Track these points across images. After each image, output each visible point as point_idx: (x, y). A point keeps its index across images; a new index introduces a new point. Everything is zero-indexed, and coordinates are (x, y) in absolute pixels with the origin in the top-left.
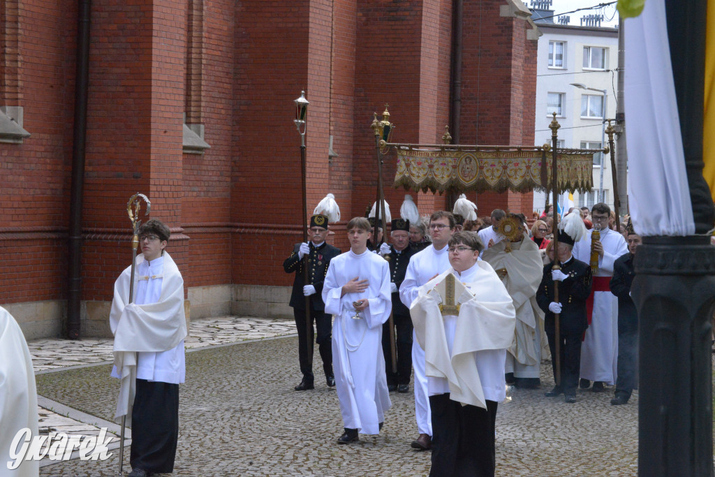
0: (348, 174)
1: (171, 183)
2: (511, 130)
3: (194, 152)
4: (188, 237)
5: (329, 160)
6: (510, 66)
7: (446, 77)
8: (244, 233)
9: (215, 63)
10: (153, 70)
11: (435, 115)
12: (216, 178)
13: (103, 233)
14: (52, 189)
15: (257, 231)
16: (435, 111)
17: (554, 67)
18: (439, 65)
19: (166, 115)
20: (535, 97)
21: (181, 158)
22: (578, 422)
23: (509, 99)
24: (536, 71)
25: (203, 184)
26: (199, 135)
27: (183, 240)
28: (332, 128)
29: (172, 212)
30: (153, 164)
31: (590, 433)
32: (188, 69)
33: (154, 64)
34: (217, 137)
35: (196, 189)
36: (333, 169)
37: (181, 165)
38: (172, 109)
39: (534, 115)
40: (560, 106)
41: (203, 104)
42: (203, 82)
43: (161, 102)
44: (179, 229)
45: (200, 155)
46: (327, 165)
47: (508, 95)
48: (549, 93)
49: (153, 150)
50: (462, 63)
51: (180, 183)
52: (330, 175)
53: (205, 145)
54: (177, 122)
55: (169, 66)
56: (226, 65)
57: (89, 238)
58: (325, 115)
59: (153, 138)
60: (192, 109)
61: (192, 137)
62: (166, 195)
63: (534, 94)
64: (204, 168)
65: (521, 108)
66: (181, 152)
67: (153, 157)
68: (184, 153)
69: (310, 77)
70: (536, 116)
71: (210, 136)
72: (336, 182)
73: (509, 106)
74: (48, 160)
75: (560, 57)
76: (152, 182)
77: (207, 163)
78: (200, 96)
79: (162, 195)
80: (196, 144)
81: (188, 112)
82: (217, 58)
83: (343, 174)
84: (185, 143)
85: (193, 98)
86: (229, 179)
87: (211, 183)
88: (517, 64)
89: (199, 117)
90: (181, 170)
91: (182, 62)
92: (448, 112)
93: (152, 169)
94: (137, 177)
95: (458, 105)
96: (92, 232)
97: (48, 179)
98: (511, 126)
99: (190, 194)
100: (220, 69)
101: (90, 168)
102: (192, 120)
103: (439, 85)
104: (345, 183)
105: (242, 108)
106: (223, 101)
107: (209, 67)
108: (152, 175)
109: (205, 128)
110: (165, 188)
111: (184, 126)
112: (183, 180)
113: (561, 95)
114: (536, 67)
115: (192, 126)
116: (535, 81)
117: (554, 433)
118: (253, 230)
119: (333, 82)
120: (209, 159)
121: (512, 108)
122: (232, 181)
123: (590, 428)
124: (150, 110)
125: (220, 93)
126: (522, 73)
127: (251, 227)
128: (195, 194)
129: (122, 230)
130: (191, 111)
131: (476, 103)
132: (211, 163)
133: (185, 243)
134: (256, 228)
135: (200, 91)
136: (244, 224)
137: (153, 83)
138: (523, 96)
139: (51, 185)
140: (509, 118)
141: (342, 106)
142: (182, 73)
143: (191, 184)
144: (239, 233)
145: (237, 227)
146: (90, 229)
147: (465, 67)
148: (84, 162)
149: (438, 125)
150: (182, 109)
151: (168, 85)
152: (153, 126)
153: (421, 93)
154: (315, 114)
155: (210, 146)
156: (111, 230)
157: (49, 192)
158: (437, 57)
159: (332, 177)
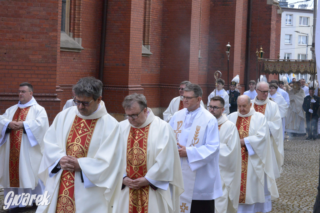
0: (206, 65)
1: (137, 68)
2: (271, 49)
3: (146, 56)
4: (143, 89)
5: (198, 60)
6: (270, 24)
7: (245, 28)
8: (165, 88)
9: (155, 21)
10: (131, 24)
11: (241, 43)
12: (154, 66)
13: (111, 87)
14: (92, 70)
15: (170, 87)
16: (241, 41)
17: (288, 24)
18: (243, 23)
19: (136, 41)
20: (280, 36)
21: (141, 58)
22: (295, 163)
23: (270, 36)
24: (281, 26)
25: (149, 68)
26: (148, 49)
27: (141, 90)
28: (200, 47)
29: (137, 79)
30: (130, 60)
31: (299, 168)
32: (145, 24)
33: (132, 22)
34: (155, 50)
35: (147, 70)
36: (200, 63)
37: (141, 61)
38: (138, 39)
39: (279, 43)
40: (290, 40)
41: (150, 37)
42: (150, 29)
43: (134, 36)
44: (140, 86)
45: (148, 57)
46: (198, 62)
47: (270, 35)
48: (286, 34)
49: (130, 55)
50: (252, 22)
51: (141, 68)
52: (199, 65)
53: (151, 53)
54: (140, 44)
55: (137, 22)
56: (159, 22)
57: (105, 89)
58: (197, 42)
59: (130, 50)
60: (146, 39)
61: (146, 50)
62: (135, 73)
63: (280, 34)
64: (150, 62)
65: (275, 40)
66: (141, 56)
67: (130, 57)
68: (142, 56)
69: (191, 27)
70: (281, 44)
71: (153, 50)
72: (201, 68)
73: (270, 39)
74: (90, 59)
75: (290, 20)
76: (130, 67)
77: (151, 60)
78: (149, 34)
79: (133, 72)
80: (147, 53)
81: (144, 40)
82: (156, 19)
83: (204, 65)
84: (143, 53)
85: (146, 35)
86: (159, 67)
87: (152, 68)
88: (273, 23)
89: (148, 42)
90: (141, 63)
91: (142, 21)
92: (245, 42)
93: (130, 62)
94: (124, 65)
95: (250, 39)
96: (107, 86)
97: (90, 66)
98: (271, 47)
99: (144, 72)
100: (157, 24)
101: (106, 62)
102: (146, 43)
103: (242, 31)
104: (205, 69)
105: (165, 39)
106: (158, 36)
107: (153, 23)
108: (130, 65)
109: (151, 47)
110: (134, 70)
111: (143, 46)
112: (142, 67)
113: (290, 35)
114: (281, 24)
115: (146, 46)
116: (280, 29)
117: (285, 168)
118: (168, 87)
119: (201, 29)
120: (152, 59)
121: (271, 40)
122: (161, 67)
123: (299, 166)
124: (130, 39)
125: (156, 33)
126: (275, 27)
127: (168, 85)
128: (146, 72)
129: (118, 86)
130: (145, 40)
131: (257, 38)
132: (152, 60)
133: (142, 91)
134: (170, 86)
135: (149, 32)
136: (165, 84)
137: (131, 29)
138: (275, 36)
139: (92, 68)
140: (270, 44)
141: (204, 39)
142: (142, 25)
143: (145, 68)
144: (163, 87)
145: (162, 85)
146: (106, 85)
147: (253, 24)
148: (104, 59)
149: (242, 46)
150: (142, 39)
151: (137, 30)
152: (130, 45)
153: (235, 34)
154: (193, 42)
155: (152, 54)
156: (114, 85)
157: (90, 71)
158: (242, 20)
159: (200, 66)
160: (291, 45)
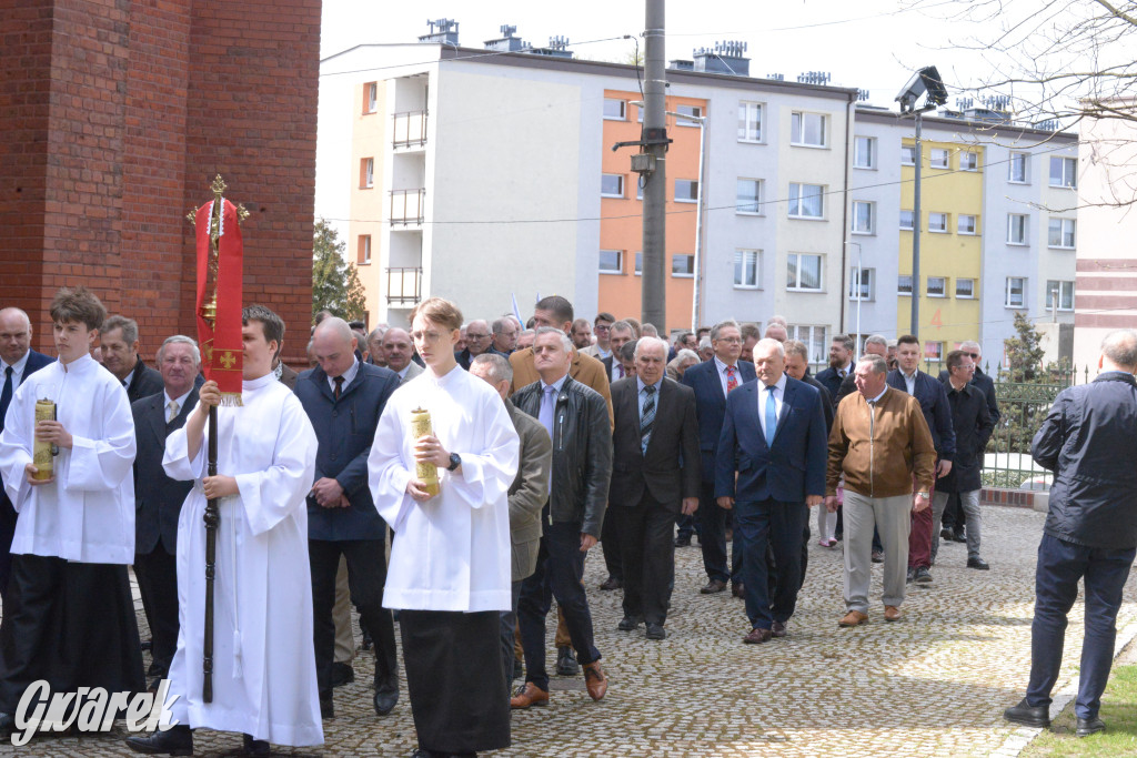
160: (759, 220)
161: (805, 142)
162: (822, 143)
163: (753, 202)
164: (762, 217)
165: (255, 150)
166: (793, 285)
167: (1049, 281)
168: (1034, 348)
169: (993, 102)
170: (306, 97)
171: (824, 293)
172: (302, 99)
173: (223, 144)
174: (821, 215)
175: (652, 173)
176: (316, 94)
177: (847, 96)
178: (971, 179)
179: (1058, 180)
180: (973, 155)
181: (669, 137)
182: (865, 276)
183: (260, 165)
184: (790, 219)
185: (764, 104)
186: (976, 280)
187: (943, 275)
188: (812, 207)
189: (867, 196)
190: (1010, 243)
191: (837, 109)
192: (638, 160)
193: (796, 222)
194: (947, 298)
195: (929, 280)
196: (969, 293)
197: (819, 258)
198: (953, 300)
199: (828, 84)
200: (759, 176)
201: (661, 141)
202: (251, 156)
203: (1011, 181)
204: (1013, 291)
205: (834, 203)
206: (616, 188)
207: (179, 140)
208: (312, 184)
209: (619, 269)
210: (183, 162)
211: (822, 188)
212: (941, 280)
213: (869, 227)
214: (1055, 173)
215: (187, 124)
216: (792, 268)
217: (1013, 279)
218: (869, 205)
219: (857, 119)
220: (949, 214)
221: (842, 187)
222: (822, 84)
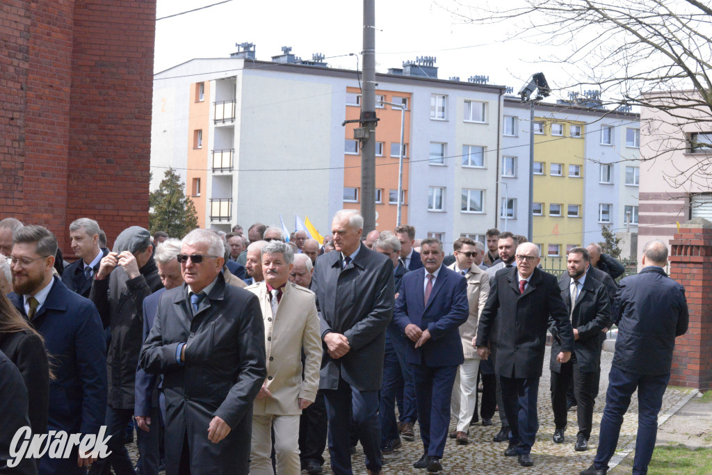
161: (473, 119)
162: (483, 120)
163: (440, 157)
164: (446, 166)
165: (113, 126)
166: (465, 209)
167: (626, 206)
168: (614, 248)
169: (591, 94)
170: (144, 92)
171: (485, 214)
172: (142, 94)
173: (92, 122)
174: (483, 165)
175: (367, 139)
176: (152, 90)
177: (498, 91)
178: (577, 142)
179: (631, 143)
180: (578, 128)
181: (377, 117)
182: (511, 204)
183: (116, 135)
184: (463, 168)
185: (447, 96)
186: (580, 205)
187: (560, 202)
188: (477, 160)
189: (512, 153)
190: (602, 182)
191: (492, 99)
192: (358, 132)
193: (467, 170)
194: (562, 217)
195: (551, 205)
196: (576, 213)
197: (482, 192)
198: (566, 218)
199: (487, 83)
200: (444, 141)
201: (373, 120)
202: (110, 130)
203: (602, 144)
204: (604, 212)
205: (491, 157)
206: (354, 148)
207: (65, 120)
208: (149, 147)
209: (356, 199)
210: (67, 134)
211: (483, 148)
212: (559, 206)
213: (513, 173)
214: (629, 138)
215: (70, 110)
216: (464, 198)
217: (603, 205)
218: (513, 159)
219: (505, 105)
220: (563, 164)
221: (496, 148)
222: (484, 83)
